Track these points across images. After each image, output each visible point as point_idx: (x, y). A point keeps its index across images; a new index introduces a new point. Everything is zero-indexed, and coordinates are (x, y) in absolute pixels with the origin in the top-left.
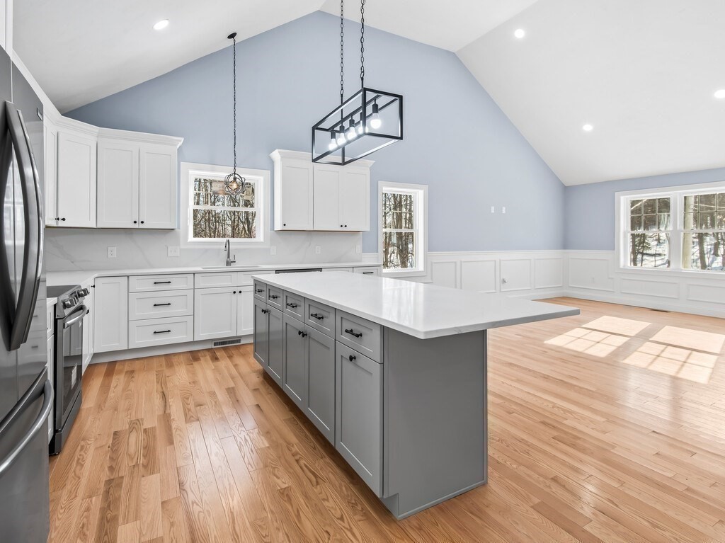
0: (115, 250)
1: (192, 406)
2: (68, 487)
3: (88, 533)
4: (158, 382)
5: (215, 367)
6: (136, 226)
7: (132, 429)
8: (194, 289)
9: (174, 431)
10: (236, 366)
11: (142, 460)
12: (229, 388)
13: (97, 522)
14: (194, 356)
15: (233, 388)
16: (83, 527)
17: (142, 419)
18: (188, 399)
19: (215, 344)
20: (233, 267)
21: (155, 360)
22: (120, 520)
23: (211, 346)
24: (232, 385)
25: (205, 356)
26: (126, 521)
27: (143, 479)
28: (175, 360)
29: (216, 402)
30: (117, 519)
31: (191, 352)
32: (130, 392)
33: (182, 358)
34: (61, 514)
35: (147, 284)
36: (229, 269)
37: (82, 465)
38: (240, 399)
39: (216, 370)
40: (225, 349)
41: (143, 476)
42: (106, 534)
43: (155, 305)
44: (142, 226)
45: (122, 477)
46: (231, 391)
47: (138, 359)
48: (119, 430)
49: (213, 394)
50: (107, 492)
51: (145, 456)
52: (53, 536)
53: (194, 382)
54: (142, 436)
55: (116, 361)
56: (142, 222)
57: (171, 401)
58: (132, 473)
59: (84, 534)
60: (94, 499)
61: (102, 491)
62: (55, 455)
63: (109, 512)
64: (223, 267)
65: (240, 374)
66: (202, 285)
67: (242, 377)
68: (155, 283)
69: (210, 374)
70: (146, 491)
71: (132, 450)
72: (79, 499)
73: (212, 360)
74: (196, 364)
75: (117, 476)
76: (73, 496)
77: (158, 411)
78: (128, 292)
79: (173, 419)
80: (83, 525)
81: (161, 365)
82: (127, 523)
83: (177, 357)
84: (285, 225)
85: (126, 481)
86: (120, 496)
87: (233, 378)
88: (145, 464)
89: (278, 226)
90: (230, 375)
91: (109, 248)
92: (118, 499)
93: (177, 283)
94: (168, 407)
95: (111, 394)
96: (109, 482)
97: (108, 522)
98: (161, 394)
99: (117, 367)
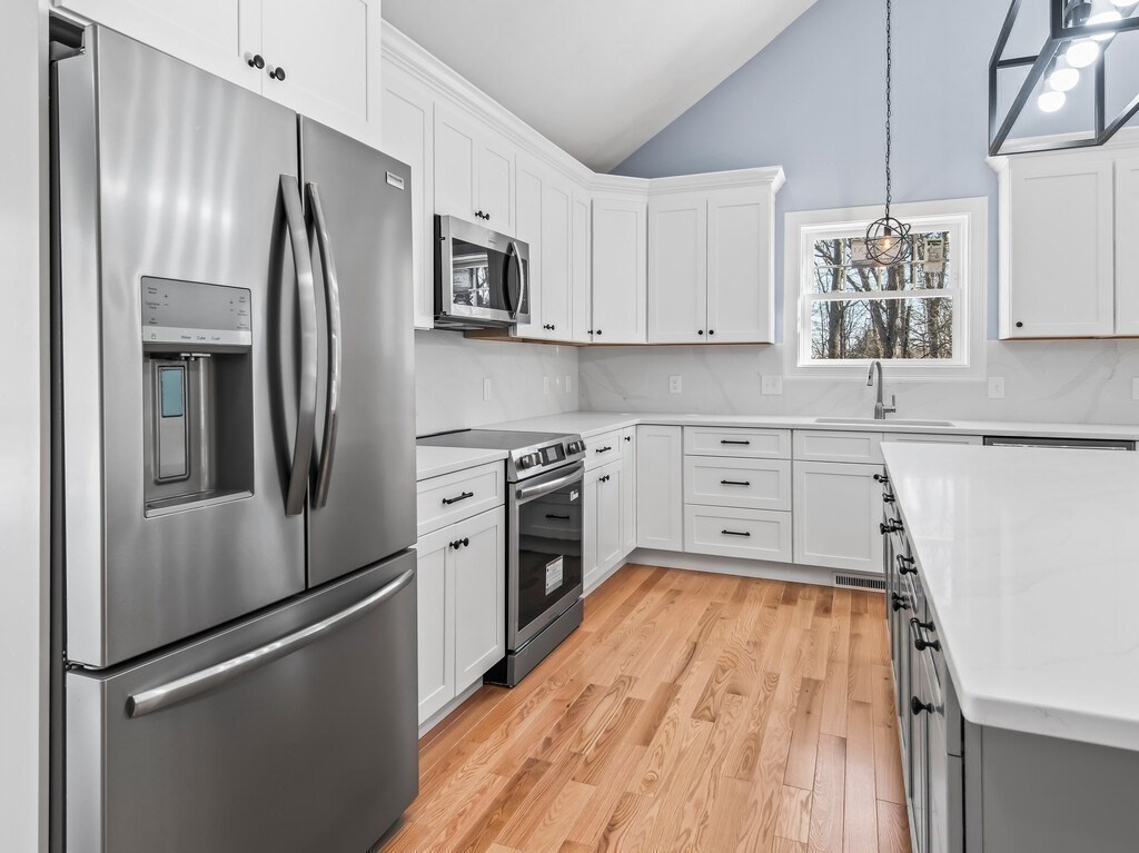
0: (679, 381)
1: (721, 689)
2: (488, 744)
3: (459, 827)
4: (700, 624)
5: (813, 626)
6: (702, 340)
7: (615, 690)
8: (792, 460)
9: (665, 721)
10: (855, 637)
11: (590, 752)
12: (810, 680)
13: (478, 818)
14: (790, 593)
15: (817, 682)
16: (460, 815)
17: (636, 679)
18: (724, 671)
19: (839, 580)
20: (889, 422)
21: (724, 582)
22: (502, 833)
23: (830, 581)
24: (820, 674)
25: (810, 598)
26: (505, 842)
27: (570, 782)
28: (753, 590)
29: (766, 698)
30: (498, 830)
31: (790, 584)
32: (651, 626)
33: (767, 590)
34: (456, 779)
35: (709, 443)
36: (879, 425)
37: (523, 719)
38: (815, 711)
39: (812, 634)
40: (856, 594)
41: (573, 779)
42: (473, 845)
43: (724, 482)
44: (711, 339)
45: (549, 764)
46: (810, 688)
47: (700, 573)
48: (598, 683)
49: (772, 680)
50: (519, 778)
51: (598, 746)
52: (428, 807)
53: (755, 644)
54: (618, 709)
55: (668, 569)
56: (711, 332)
57: (697, 663)
58: (565, 764)
59: (455, 828)
60: (500, 777)
61: (515, 772)
62: (508, 687)
63: (499, 811)
64: (867, 419)
65: (851, 657)
66: (808, 454)
67: (850, 665)
68: (724, 442)
69: (794, 636)
70: (558, 807)
71: (591, 725)
72: (486, 768)
73: (817, 609)
74: (783, 610)
75: (545, 759)
76: (483, 761)
77: (666, 677)
78: (683, 454)
79: (679, 699)
80: (464, 811)
81: (726, 594)
82: (505, 845)
83: (760, 587)
84: (1019, 325)
85: (550, 771)
86: (527, 794)
87: (831, 661)
88: (589, 761)
89: (1006, 331)
90: (832, 651)
91: (672, 378)
92: (522, 797)
93: (761, 446)
94: (687, 672)
95: (627, 622)
96: (532, 762)
97: (488, 826)
98: (691, 646)
99: (665, 579)
